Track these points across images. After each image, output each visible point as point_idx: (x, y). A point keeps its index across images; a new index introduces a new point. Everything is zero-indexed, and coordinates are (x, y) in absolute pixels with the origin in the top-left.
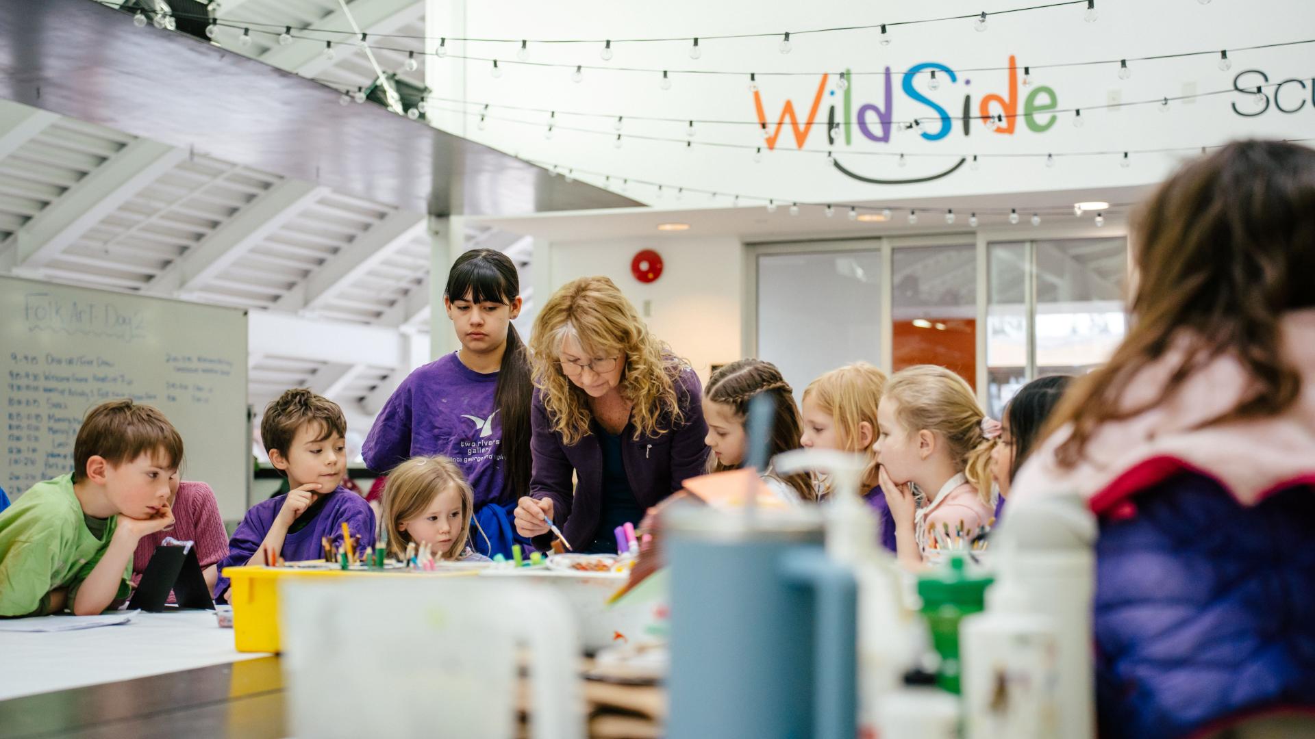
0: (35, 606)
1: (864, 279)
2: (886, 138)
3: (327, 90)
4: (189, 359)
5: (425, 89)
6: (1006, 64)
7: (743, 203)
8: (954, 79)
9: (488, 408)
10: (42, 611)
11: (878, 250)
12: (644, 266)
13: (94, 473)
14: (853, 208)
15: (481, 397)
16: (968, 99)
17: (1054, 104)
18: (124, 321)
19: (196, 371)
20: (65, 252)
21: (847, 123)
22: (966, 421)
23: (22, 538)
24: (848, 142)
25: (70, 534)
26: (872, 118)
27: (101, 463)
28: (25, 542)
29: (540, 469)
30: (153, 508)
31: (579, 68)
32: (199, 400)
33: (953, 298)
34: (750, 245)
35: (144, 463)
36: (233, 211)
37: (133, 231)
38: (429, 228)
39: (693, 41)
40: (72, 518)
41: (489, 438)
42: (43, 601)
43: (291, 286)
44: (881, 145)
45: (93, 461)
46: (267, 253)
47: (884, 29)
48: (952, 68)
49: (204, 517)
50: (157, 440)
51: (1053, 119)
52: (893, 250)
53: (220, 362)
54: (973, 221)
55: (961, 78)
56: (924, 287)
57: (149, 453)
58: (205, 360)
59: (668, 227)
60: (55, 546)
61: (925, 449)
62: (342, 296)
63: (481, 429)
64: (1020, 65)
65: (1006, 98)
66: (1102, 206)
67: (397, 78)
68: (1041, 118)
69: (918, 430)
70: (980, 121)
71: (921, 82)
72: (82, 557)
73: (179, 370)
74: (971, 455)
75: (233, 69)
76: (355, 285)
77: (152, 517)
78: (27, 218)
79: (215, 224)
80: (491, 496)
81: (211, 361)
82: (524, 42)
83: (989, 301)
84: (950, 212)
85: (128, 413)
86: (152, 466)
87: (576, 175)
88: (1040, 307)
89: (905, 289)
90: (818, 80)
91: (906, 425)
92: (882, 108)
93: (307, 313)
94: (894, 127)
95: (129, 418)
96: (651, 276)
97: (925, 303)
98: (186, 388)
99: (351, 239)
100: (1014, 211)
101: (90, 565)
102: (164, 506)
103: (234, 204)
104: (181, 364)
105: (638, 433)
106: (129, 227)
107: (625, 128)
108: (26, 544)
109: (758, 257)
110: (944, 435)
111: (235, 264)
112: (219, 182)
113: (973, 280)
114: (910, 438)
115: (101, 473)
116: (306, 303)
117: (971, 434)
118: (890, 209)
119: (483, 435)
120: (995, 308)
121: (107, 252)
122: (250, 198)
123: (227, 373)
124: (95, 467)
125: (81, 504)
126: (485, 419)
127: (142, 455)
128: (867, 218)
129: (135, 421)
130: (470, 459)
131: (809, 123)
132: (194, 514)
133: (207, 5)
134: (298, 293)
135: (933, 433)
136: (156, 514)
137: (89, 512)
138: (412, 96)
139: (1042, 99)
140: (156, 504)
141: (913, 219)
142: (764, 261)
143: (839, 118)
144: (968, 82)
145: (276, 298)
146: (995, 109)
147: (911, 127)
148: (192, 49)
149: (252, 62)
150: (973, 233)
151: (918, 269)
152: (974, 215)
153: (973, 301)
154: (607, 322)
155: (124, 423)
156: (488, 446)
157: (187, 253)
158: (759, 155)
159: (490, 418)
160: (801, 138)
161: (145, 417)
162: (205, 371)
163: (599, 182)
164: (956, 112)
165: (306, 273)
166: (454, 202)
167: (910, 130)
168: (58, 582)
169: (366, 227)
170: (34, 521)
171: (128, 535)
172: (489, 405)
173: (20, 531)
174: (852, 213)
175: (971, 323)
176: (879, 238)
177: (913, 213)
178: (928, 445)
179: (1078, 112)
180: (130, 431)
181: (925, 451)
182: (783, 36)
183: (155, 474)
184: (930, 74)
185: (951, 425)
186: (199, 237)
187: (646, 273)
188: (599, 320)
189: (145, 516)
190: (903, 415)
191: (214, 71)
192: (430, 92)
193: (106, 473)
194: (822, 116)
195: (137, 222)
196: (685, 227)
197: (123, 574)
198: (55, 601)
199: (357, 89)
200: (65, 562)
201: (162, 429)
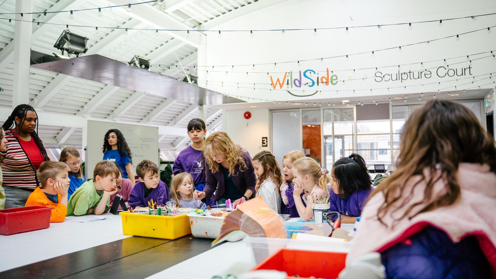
0: (85, 213)
1: (296, 117)
2: (300, 86)
3: (172, 78)
4: (145, 139)
5: (197, 77)
6: (326, 70)
7: (268, 101)
8: (315, 73)
9: (200, 160)
10: (87, 214)
11: (299, 111)
12: (247, 115)
13: (97, 180)
14: (293, 103)
15: (198, 156)
16: (318, 78)
17: (337, 79)
18: (131, 130)
19: (147, 141)
20: (124, 114)
21: (292, 84)
22: (317, 170)
23: (81, 196)
24: (292, 87)
25: (92, 195)
26: (297, 82)
27: (99, 177)
28: (81, 197)
29: (207, 179)
30: (112, 188)
31: (227, 72)
32: (148, 148)
33: (315, 120)
34: (270, 110)
35: (109, 177)
36: (159, 104)
37: (138, 110)
38: (198, 108)
39: (253, 65)
40: (93, 191)
41: (201, 167)
42: (88, 211)
43: (172, 120)
44: (299, 88)
45: (97, 177)
46: (167, 113)
47: (298, 62)
48: (315, 71)
49: (129, 188)
50: (112, 171)
51: (337, 82)
52: (302, 111)
53: (152, 139)
54: (320, 105)
55: (316, 73)
56: (309, 118)
57: (110, 175)
58: (149, 139)
59: (252, 107)
60: (88, 198)
61: (307, 180)
62: (183, 122)
63: (198, 165)
64: (330, 70)
65: (326, 77)
66: (348, 101)
67: (191, 75)
68: (334, 82)
69: (305, 175)
70: (321, 83)
71: (308, 74)
72: (96, 200)
73: (143, 141)
74: (320, 179)
75: (151, 75)
76: (185, 119)
77: (112, 191)
78: (116, 108)
79: (155, 107)
80: (201, 182)
81: (150, 139)
82: (213, 66)
83: (324, 121)
84: (315, 103)
85: (106, 164)
86: (111, 178)
87: (230, 96)
88: (335, 122)
89: (305, 118)
90: (285, 74)
91: (301, 174)
92: (299, 80)
93: (175, 126)
94: (302, 85)
95: (106, 165)
96: (248, 117)
97: (309, 122)
98: (145, 145)
99: (184, 110)
100: (329, 103)
101: (98, 202)
102: (115, 188)
103: (159, 103)
104: (144, 140)
105: (230, 174)
106: (137, 109)
107: (239, 85)
108: (82, 198)
109: (272, 113)
110: (312, 175)
111: (159, 116)
112: (156, 98)
113: (320, 116)
114: (303, 178)
115: (99, 180)
116: (175, 124)
117: (319, 174)
118: (301, 103)
119: (199, 166)
120: (325, 123)
121: (132, 114)
122: (162, 101)
123: (154, 142)
124: (97, 178)
125: (95, 187)
126: (200, 162)
127: (109, 175)
128: (296, 104)
129: (107, 166)
130: (195, 172)
131: (283, 84)
132: (126, 187)
133: (148, 61)
134: (173, 121)
135: (309, 175)
136: (113, 190)
137: (97, 189)
138: (194, 79)
139: (334, 78)
140: (113, 187)
141: (306, 105)
142: (273, 113)
143: (290, 82)
144: (318, 74)
145: (168, 123)
146: (324, 80)
147: (306, 85)
148: (141, 71)
149: (154, 73)
150: (320, 107)
151: (308, 114)
152: (320, 104)
153: (320, 121)
154: (220, 146)
155: (104, 167)
156: (200, 169)
157: (149, 114)
158: (271, 91)
159: (201, 162)
160: (281, 86)
161: (110, 165)
162: (149, 141)
163: (235, 97)
164: (316, 81)
165: (175, 117)
166: (204, 102)
167: (305, 85)
168: (91, 206)
169: (187, 107)
170: (83, 192)
171: (107, 196)
172: (200, 159)
173: (80, 195)
174: (293, 104)
175: (320, 126)
176: (299, 108)
177: (306, 103)
178: (308, 178)
179: (344, 81)
180: (106, 169)
181: (308, 180)
182: (275, 64)
183: (112, 180)
184: (310, 73)
185: (313, 172)
186: (152, 110)
187: (247, 117)
188: (218, 145)
189: (110, 191)
190: (300, 172)
191: (147, 75)
192: (198, 78)
193: (100, 180)
194: (286, 82)
195: (139, 108)
196: (256, 106)
197: (106, 204)
198: (91, 211)
199: (178, 78)
200: (92, 202)
201: (114, 168)
